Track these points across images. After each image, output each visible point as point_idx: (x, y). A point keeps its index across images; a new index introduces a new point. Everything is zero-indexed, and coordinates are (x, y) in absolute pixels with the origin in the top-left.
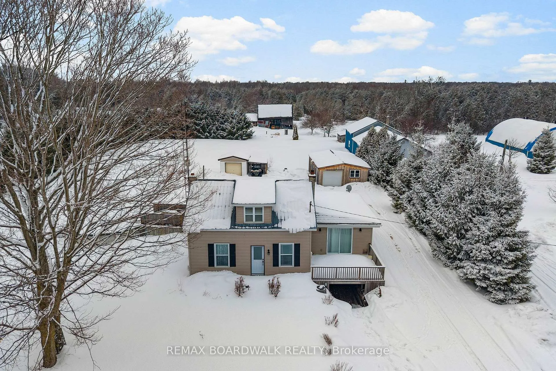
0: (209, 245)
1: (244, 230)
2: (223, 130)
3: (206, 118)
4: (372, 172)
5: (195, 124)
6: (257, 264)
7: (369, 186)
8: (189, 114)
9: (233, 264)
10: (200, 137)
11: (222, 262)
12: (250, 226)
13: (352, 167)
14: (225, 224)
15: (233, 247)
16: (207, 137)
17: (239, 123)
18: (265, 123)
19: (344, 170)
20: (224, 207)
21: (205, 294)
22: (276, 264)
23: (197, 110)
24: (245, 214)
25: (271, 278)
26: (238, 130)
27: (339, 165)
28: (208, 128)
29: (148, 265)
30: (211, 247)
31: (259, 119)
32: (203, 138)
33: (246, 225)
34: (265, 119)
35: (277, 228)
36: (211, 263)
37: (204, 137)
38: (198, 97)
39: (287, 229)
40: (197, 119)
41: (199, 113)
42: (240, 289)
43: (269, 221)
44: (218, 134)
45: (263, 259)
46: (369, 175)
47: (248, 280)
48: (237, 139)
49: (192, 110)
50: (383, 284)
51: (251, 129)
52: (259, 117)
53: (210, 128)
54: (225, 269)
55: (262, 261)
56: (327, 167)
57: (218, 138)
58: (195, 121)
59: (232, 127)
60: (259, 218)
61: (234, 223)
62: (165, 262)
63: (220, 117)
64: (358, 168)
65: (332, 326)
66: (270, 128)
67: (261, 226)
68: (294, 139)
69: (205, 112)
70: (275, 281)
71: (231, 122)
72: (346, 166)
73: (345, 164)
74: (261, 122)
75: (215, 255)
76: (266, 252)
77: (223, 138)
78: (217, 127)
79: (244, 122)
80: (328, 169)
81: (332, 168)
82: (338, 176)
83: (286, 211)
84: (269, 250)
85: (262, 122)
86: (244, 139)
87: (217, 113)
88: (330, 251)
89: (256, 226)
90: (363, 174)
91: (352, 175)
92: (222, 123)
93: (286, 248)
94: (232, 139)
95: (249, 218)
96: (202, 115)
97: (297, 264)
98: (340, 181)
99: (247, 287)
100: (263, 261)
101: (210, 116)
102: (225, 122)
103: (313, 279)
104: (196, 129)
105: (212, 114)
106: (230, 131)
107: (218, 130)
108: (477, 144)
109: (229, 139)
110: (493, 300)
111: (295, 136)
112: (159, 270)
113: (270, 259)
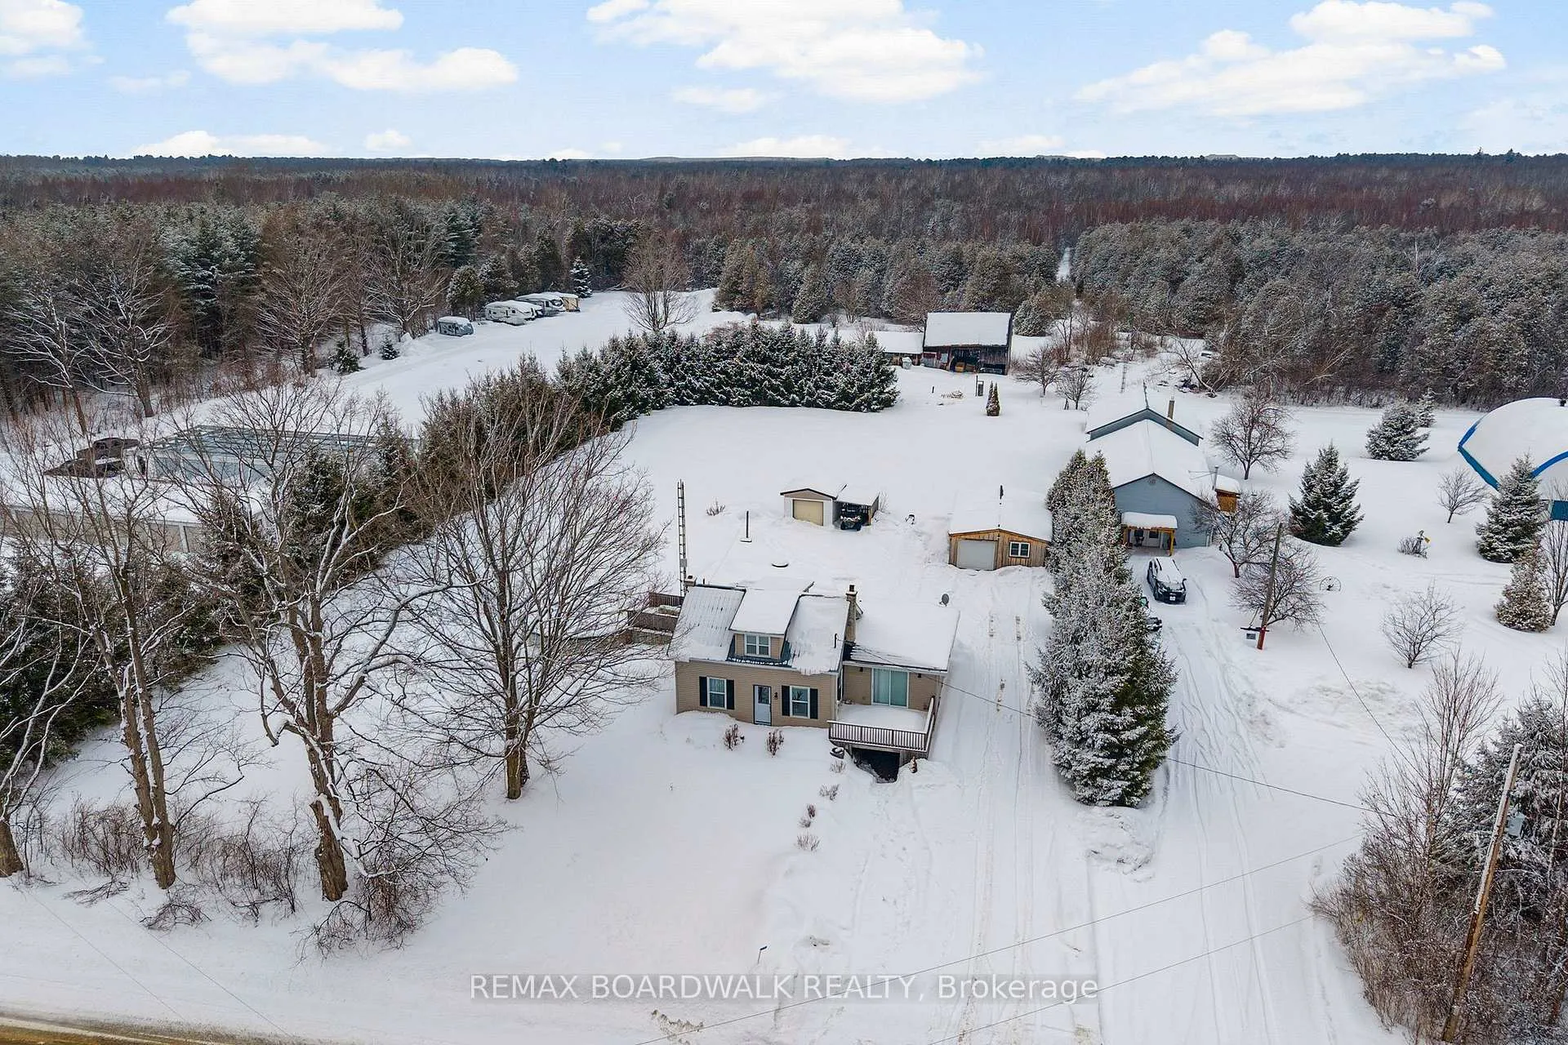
0: (700, 678)
1: (743, 664)
2: (830, 387)
3: (795, 362)
4: (1051, 549)
5: (770, 373)
6: (762, 710)
7: (1041, 577)
8: (759, 352)
9: (731, 706)
10: (778, 404)
11: (717, 701)
12: (751, 659)
13: (1015, 538)
14: (720, 654)
15: (730, 684)
16: (793, 404)
17: (864, 374)
18: (939, 359)
19: (998, 541)
20: (723, 629)
21: (688, 740)
22: (786, 712)
23: (776, 344)
24: (746, 644)
25: (772, 729)
26: (861, 389)
27: (988, 532)
28: (796, 382)
29: (619, 701)
30: (703, 681)
31: (925, 349)
32: (785, 406)
33: (747, 658)
34: (940, 350)
35: (786, 666)
36: (703, 702)
37: (787, 402)
38: (802, 269)
39: (798, 669)
40: (774, 363)
41: (779, 350)
42: (731, 739)
43: (778, 656)
44: (818, 398)
45: (769, 705)
46: (1047, 554)
47: (744, 729)
48: (858, 409)
49: (767, 344)
50: (925, 756)
51: (892, 387)
52: (928, 344)
53: (802, 383)
54: (721, 711)
56: (965, 534)
57: (818, 406)
58: (772, 368)
59: (850, 383)
60: (764, 650)
61: (732, 653)
62: (637, 699)
63: (825, 360)
64: (1025, 540)
65: (826, 799)
66: (953, 369)
67: (766, 661)
68: (990, 413)
69: (792, 349)
70: (777, 735)
71: (849, 371)
72: (1002, 534)
73: (1001, 531)
74: (930, 355)
75: (708, 692)
76: (773, 695)
77: (829, 405)
78: (816, 380)
79: (876, 372)
80: (967, 537)
81: (977, 537)
82: (988, 551)
83: (803, 643)
84: (776, 694)
85: (933, 356)
86: (874, 411)
87: (818, 350)
88: (877, 701)
89: (759, 660)
90: (1036, 551)
91: (1015, 552)
92: (828, 374)
93: (800, 694)
94: (847, 409)
95: (751, 649)
96: (785, 355)
97: (814, 715)
98: (991, 563)
99: (743, 738)
100: (769, 707)
101: (803, 357)
102: (835, 369)
103: (830, 737)
104: (772, 385)
105: (808, 353)
106: (844, 391)
107: (818, 387)
108: (1348, 483)
109: (841, 408)
110: (1105, 803)
111: (992, 406)
112: (630, 707)
113: (778, 704)
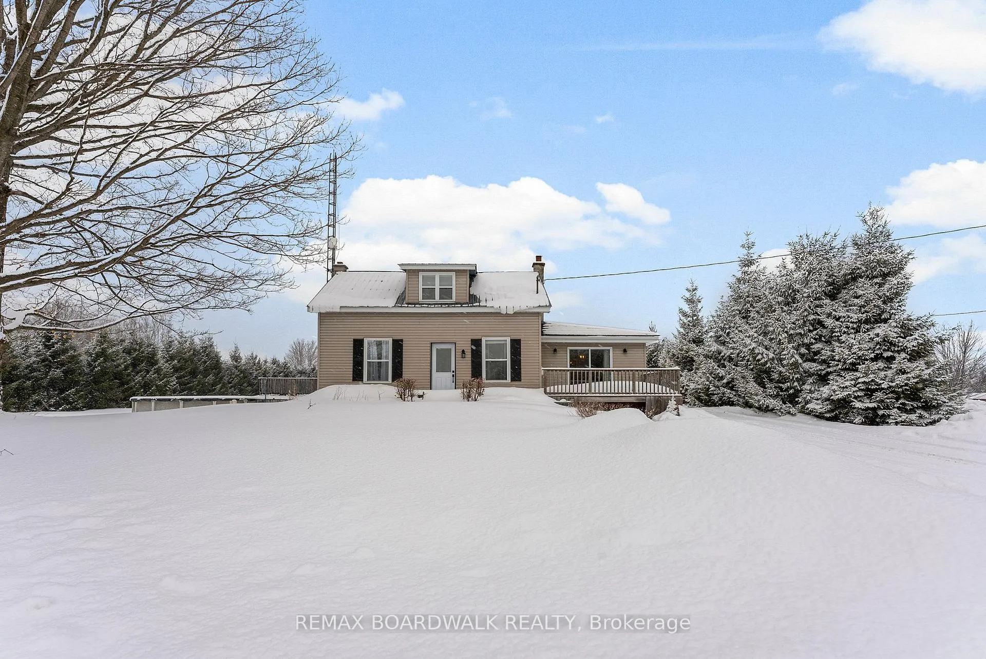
0: (355, 341)
1: (418, 309)
6: (442, 381)
11: (377, 375)
12: (429, 304)
14: (385, 304)
15: (398, 346)
20: (386, 290)
22: (476, 374)
24: (421, 287)
30: (358, 345)
33: (423, 304)
35: (479, 306)
36: (357, 375)
39: (497, 309)
43: (465, 298)
45: (453, 372)
55: (450, 374)
60: (447, 293)
61: (402, 298)
67: (450, 303)
75: (366, 360)
76: (459, 354)
83: (494, 293)
84: (463, 352)
89: (441, 305)
93: (496, 349)
95: (428, 293)
97: (517, 376)
100: (453, 375)
103: (546, 393)
113: (465, 369)
